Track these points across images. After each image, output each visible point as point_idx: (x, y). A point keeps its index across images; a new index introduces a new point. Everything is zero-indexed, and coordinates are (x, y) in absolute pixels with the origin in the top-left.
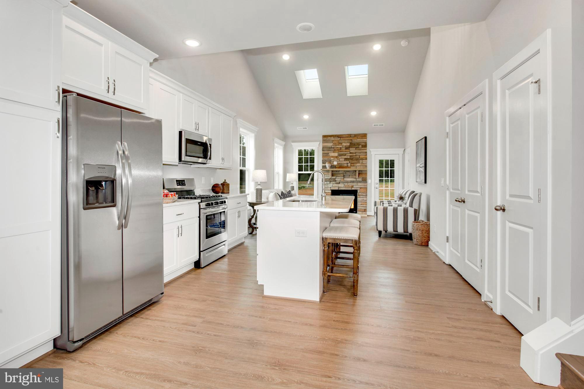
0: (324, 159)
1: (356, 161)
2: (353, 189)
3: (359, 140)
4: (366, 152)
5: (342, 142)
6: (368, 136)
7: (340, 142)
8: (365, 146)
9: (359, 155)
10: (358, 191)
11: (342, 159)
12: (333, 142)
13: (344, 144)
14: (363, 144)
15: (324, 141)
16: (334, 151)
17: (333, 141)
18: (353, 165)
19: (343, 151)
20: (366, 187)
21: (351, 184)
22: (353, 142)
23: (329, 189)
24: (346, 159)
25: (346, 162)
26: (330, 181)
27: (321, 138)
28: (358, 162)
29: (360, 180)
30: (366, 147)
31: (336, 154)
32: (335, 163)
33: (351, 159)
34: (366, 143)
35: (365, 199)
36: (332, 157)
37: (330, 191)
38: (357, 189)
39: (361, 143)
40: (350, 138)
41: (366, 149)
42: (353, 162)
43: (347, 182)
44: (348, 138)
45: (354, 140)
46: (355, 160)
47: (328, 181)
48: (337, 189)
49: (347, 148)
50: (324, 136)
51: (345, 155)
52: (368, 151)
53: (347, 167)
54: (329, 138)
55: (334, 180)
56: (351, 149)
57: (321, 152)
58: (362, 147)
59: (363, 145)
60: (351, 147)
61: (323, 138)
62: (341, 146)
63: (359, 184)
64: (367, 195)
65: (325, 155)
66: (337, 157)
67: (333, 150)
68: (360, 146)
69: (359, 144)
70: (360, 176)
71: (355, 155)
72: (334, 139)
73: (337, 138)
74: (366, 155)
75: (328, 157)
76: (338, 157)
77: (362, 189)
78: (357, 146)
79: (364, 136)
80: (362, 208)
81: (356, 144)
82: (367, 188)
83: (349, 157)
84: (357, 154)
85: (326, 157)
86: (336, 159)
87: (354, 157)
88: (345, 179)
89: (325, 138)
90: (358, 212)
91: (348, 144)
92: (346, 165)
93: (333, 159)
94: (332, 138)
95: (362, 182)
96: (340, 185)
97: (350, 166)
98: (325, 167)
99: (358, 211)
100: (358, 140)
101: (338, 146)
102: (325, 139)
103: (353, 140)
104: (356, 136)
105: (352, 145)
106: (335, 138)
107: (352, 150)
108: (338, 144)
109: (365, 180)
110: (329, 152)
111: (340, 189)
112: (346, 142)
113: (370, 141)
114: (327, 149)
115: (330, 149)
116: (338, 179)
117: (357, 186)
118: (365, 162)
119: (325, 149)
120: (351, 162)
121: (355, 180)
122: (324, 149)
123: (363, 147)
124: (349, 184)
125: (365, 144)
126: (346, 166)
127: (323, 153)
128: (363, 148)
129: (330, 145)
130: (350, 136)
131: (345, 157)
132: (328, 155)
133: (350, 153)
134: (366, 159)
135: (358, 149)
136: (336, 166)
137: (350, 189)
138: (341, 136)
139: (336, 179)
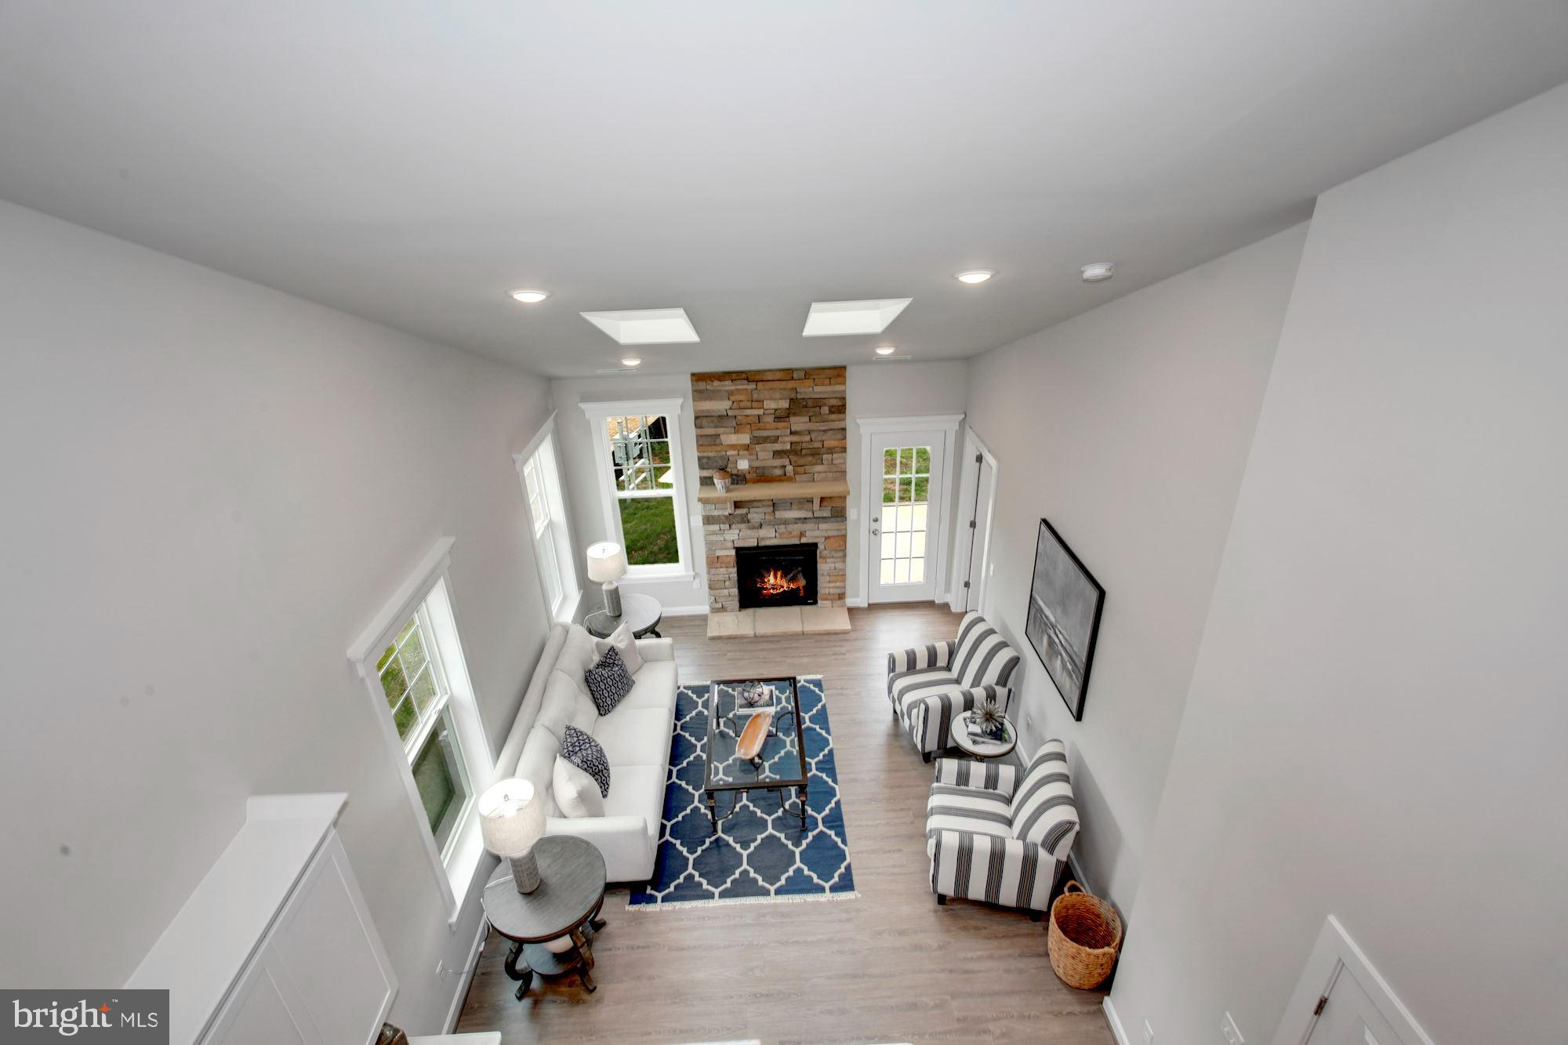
0: (705, 454)
1: (810, 458)
2: (804, 540)
3: (820, 390)
4: (844, 429)
5: (761, 397)
6: (849, 373)
7: (755, 396)
8: (840, 409)
9: (820, 438)
10: (821, 547)
11: (764, 455)
12: (733, 398)
13: (770, 405)
14: (834, 402)
15: (699, 395)
16: (737, 429)
17: (730, 394)
18: (800, 470)
19: (768, 426)
20: (843, 532)
21: (796, 528)
22: (799, 396)
23: (730, 545)
24: (777, 454)
25: (778, 462)
26: (730, 520)
27: (687, 383)
28: (819, 461)
29: (826, 513)
30: (844, 413)
31: (745, 439)
32: (743, 465)
33: (795, 451)
34: (844, 399)
35: (839, 565)
36: (733, 447)
37: (733, 553)
38: (815, 541)
39: (825, 401)
40: (791, 384)
41: (844, 419)
42: (802, 461)
43: (786, 522)
44: (783, 385)
45: (802, 390)
46: (806, 455)
47: (725, 523)
48: (753, 543)
49: (781, 417)
50: (698, 377)
51: (776, 439)
52: (849, 424)
53: (783, 478)
54: (716, 383)
55: (743, 518)
56: (793, 419)
57: (692, 432)
58: (831, 412)
59: (832, 406)
60: (795, 414)
61: (692, 385)
62: (761, 412)
63: (823, 526)
64: (845, 556)
65: (704, 441)
66: (747, 447)
67: (734, 424)
68: (825, 410)
69: (818, 403)
70: (825, 504)
71: (807, 438)
72: (733, 388)
73: (746, 382)
74: (845, 438)
75: (718, 448)
76: (754, 446)
77: (832, 540)
78: (813, 409)
79: (838, 373)
80: (832, 591)
81: (810, 404)
82: (844, 537)
83: (788, 447)
84: (813, 435)
85: (709, 448)
86: (746, 452)
87: (804, 445)
88: (778, 514)
89: (700, 383)
90: (819, 601)
91: (785, 404)
92: (778, 472)
93: (735, 453)
94: (728, 385)
95: (832, 520)
96: (762, 533)
97: (792, 474)
98: (709, 482)
99: (822, 600)
100: (817, 389)
101: (749, 412)
102: (702, 385)
103: (798, 390)
104: (809, 374)
105: (797, 406)
106: (738, 382)
107: (799, 423)
108: (749, 404)
109: (839, 514)
110: (720, 430)
111: (762, 544)
112: (778, 395)
113: (857, 391)
114: (712, 422)
115: (721, 419)
116: (755, 515)
117: (817, 533)
118: (842, 461)
119: (704, 422)
120: (795, 462)
121: (810, 515)
122: (699, 419)
123: (833, 413)
124: (791, 527)
125: (840, 403)
126: (780, 476)
127: (699, 437)
128: (833, 417)
129: (721, 406)
130: (788, 374)
131: (777, 447)
132: (718, 441)
133: (791, 433)
134: (844, 450)
135: (819, 419)
136: (748, 476)
137: (795, 541)
138: (758, 377)
139: (749, 516)
